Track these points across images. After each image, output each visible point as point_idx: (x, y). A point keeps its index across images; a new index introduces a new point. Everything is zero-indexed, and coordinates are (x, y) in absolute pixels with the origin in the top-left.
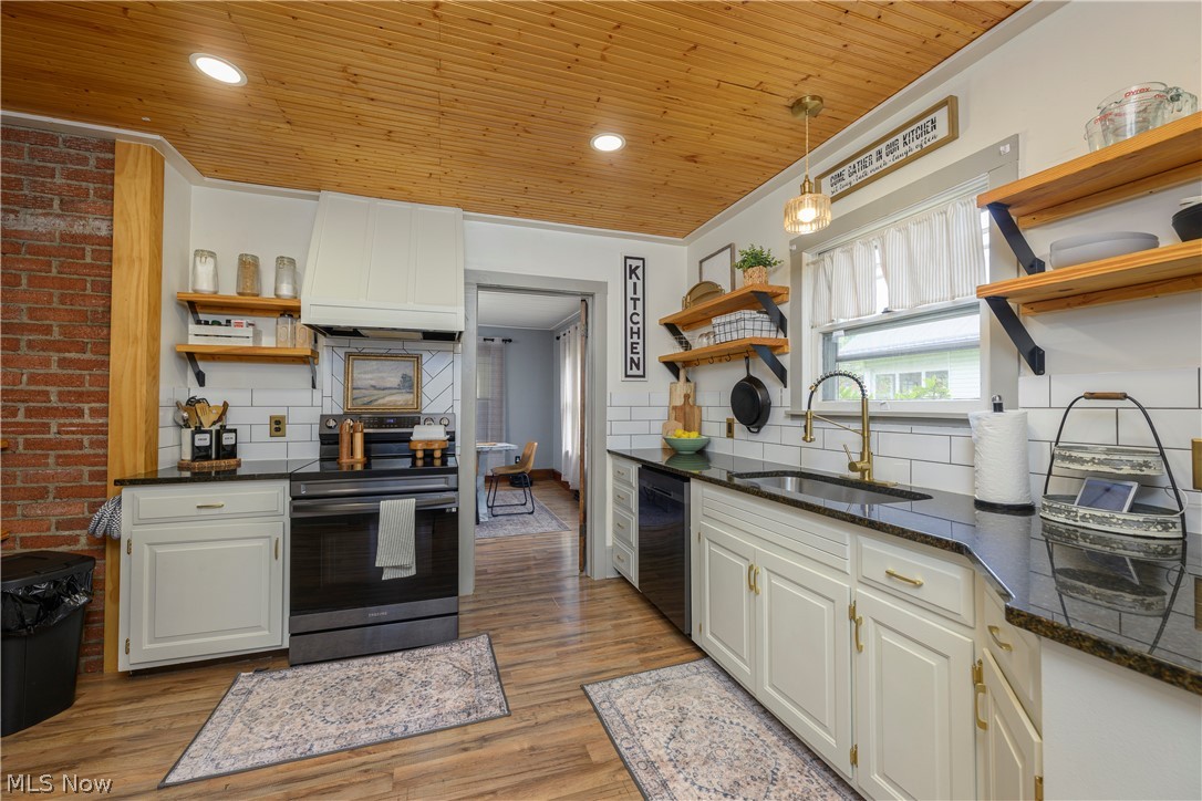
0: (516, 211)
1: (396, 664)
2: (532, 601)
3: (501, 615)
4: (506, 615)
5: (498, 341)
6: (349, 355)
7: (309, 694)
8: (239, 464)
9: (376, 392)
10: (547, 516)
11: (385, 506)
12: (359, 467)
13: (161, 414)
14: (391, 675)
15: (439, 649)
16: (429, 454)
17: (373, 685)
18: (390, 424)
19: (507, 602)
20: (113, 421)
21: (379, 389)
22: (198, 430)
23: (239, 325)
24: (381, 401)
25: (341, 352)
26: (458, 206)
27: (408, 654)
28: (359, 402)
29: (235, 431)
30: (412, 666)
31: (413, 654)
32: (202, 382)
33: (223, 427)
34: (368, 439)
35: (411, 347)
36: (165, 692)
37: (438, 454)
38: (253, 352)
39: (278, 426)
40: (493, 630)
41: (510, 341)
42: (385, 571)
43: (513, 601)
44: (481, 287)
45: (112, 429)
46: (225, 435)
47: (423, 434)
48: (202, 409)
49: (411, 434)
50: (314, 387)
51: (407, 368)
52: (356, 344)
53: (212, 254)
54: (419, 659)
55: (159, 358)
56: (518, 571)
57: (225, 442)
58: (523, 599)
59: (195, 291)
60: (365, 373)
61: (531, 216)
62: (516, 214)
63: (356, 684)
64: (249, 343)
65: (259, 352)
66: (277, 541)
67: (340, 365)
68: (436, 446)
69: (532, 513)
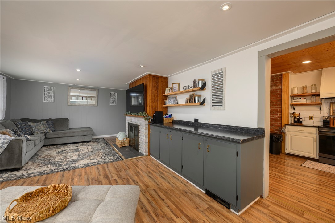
6: (331, 103)
8: (303, 124)
20: (283, 116)
22: (295, 118)
23: (303, 99)
25: (328, 102)
29: (302, 118)
32: (294, 110)
33: (299, 118)
38: (306, 104)
39: (311, 118)
48: (295, 114)
50: (321, 110)
52: (334, 100)
53: (297, 87)
55: (289, 106)
59: (294, 94)
66: (315, 139)
67: (328, 105)
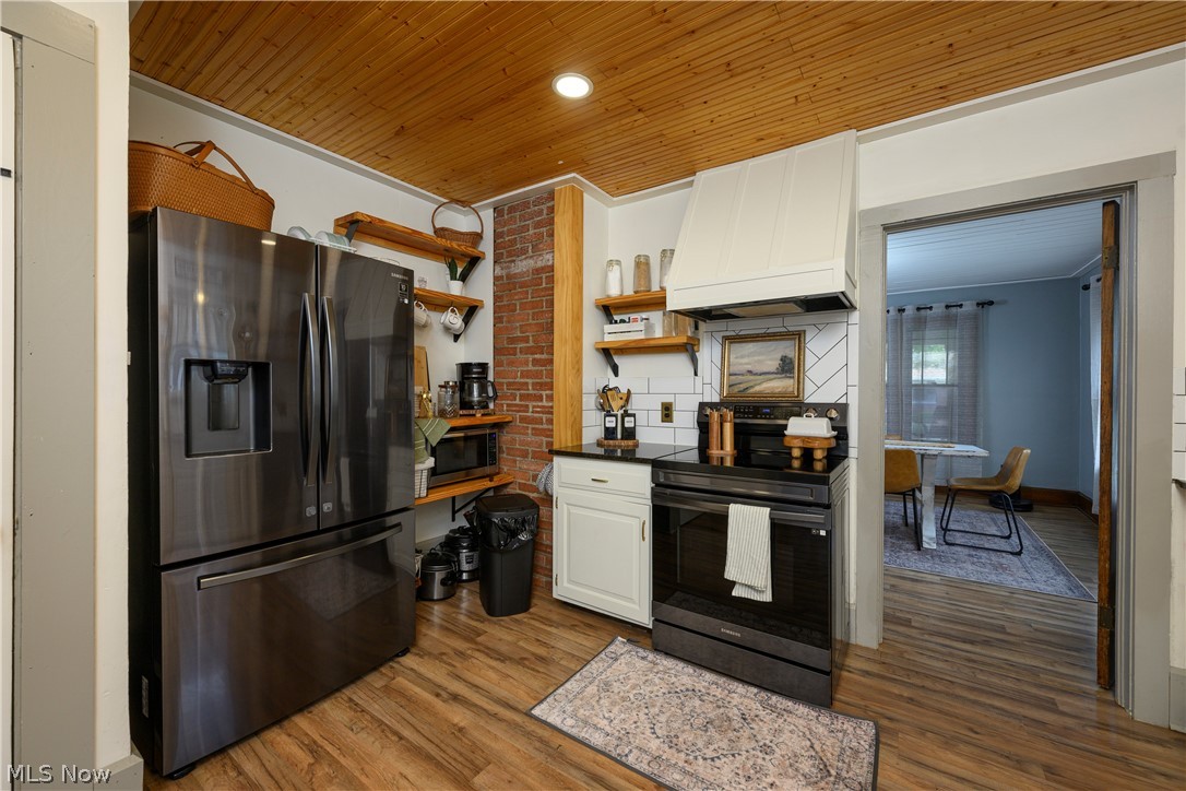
0: (944, 95)
1: (746, 701)
2: (975, 702)
3: (911, 700)
4: (920, 705)
5: (969, 307)
6: (726, 338)
7: (655, 688)
8: (637, 445)
9: (752, 377)
10: (1049, 567)
11: (735, 511)
12: (728, 463)
13: (584, 400)
14: (734, 713)
15: (802, 709)
16: (808, 454)
17: (711, 715)
18: (766, 414)
19: (928, 683)
20: (555, 404)
21: (756, 374)
22: (609, 414)
23: (635, 320)
24: (757, 388)
25: (719, 336)
26: (848, 127)
27: (763, 694)
28: (736, 389)
29: (634, 415)
30: (762, 713)
31: (769, 698)
32: (616, 374)
33: (626, 411)
34: (739, 431)
35: (792, 324)
36: (572, 627)
37: (819, 454)
38: (646, 344)
39: (667, 412)
40: (890, 719)
41: (991, 303)
42: (737, 587)
43: (939, 687)
44: (890, 229)
45: (555, 410)
46: (626, 419)
47: (802, 428)
48: (613, 396)
49: (785, 427)
50: (696, 374)
51: (786, 348)
52: (735, 327)
53: (618, 262)
54: (773, 709)
55: (581, 354)
56: (964, 641)
57: (627, 425)
58: (959, 691)
59: (609, 296)
60: (742, 357)
61: (976, 92)
62: (946, 101)
63: (697, 703)
64: (641, 336)
65: (652, 343)
66: (644, 524)
67: (717, 349)
68: (816, 444)
69: (1019, 553)
